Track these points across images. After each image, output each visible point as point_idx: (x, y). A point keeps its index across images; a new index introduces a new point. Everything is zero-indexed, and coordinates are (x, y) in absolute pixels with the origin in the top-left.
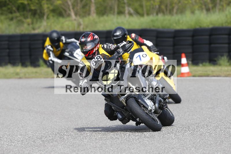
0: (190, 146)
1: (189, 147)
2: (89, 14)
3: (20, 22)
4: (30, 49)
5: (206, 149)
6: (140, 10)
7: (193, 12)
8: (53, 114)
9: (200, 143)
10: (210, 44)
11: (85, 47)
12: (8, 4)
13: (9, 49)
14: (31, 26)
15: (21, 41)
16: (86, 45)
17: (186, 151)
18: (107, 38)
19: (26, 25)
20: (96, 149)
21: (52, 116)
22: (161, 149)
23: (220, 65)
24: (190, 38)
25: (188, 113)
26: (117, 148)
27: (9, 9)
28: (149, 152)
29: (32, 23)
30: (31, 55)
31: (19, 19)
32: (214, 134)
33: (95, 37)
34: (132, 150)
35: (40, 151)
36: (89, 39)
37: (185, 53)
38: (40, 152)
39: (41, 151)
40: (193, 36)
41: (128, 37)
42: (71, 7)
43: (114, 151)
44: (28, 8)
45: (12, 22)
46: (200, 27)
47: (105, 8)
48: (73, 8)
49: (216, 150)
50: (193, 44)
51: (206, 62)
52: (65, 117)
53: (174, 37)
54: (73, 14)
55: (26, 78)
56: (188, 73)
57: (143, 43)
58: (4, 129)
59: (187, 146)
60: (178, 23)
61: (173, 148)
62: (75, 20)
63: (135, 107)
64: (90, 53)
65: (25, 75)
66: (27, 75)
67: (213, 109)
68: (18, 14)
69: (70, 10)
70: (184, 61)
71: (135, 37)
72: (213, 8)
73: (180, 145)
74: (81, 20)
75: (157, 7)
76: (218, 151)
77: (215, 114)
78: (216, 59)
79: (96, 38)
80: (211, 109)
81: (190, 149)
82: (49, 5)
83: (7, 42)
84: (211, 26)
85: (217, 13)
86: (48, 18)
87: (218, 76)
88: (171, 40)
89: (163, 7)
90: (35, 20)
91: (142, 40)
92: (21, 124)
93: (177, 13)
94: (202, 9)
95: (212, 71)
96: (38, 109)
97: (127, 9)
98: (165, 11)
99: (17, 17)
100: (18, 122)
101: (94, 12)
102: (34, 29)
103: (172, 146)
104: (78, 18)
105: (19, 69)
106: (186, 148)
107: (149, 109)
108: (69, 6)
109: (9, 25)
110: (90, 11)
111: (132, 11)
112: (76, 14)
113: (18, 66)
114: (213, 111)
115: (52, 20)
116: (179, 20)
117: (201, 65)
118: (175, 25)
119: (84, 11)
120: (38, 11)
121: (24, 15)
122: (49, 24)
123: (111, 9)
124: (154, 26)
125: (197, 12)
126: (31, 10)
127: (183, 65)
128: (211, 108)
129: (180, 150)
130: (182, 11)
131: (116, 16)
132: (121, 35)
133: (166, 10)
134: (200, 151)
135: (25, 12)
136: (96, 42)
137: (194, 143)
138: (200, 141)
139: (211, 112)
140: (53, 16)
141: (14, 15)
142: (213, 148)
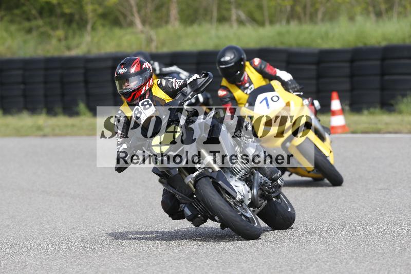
0: (346, 256)
1: (345, 259)
2: (167, 22)
3: (45, 37)
4: (62, 83)
5: (375, 262)
6: (257, 15)
7: (352, 19)
8: (103, 199)
9: (364, 252)
10: (383, 74)
11: (126, 84)
12: (23, 5)
13: (24, 83)
14: (64, 43)
15: (46, 69)
16: (127, 80)
17: (340, 266)
18: (198, 64)
19: (54, 42)
20: (179, 262)
21: (101, 203)
22: (295, 261)
23: (400, 112)
24: (347, 65)
25: (344, 198)
26: (217, 261)
27: (24, 12)
28: (274, 267)
29: (66, 38)
30: (63, 95)
31: (42, 30)
32: (389, 236)
33: (144, 66)
34: (244, 265)
35: (79, 266)
36: (133, 70)
37: (338, 91)
38: (80, 268)
39: (81, 266)
40: (352, 61)
41: (247, 63)
42: (135, 9)
43: (212, 266)
44: (58, 11)
45: (29, 37)
46: (365, 44)
47: (196, 11)
48: (139, 11)
49: (393, 264)
50: (352, 76)
51: (375, 107)
52: (125, 204)
53: (318, 63)
54: (138, 22)
55: (55, 135)
56: (343, 127)
57: (274, 74)
58: (15, 225)
59: (342, 257)
60: (325, 37)
61: (316, 261)
62: (142, 32)
63: (212, 195)
64: (134, 95)
65: (53, 130)
66: (57, 131)
67: (387, 190)
68: (40, 22)
69: (133, 15)
70: (336, 105)
71: (259, 63)
72: (387, 11)
73: (328, 255)
74: (152, 33)
75: (289, 9)
76: (397, 266)
77: (391, 200)
78: (392, 102)
79: (146, 68)
80: (383, 191)
81: (347, 263)
82: (97, 7)
83: (20, 72)
84: (384, 44)
85: (395, 19)
86: (93, 29)
87: (396, 133)
88: (314, 67)
89: (299, 9)
90: (70, 33)
91: (272, 70)
92: (47, 217)
93: (323, 20)
94: (368, 13)
95: (387, 124)
96: (75, 191)
97: (234, 13)
98: (302, 15)
99: (38, 27)
100: (41, 215)
101: (176, 19)
102: (69, 48)
103: (314, 256)
104: (147, 28)
105: (42, 120)
106: (340, 260)
107: (237, 199)
108: (131, 7)
109: (25, 42)
110: (168, 16)
111: (243, 16)
112: (144, 22)
113: (40, 113)
114: (387, 195)
115: (101, 31)
116: (327, 33)
117: (366, 112)
118: (319, 41)
119: (158, 17)
120: (77, 17)
121: (51, 23)
122: (96, 40)
123: (207, 13)
124: (282, 43)
125: (359, 18)
126: (63, 15)
127: (334, 113)
128: (384, 189)
129: (328, 264)
130: (332, 16)
131: (215, 24)
132: (233, 60)
133: (305, 14)
134: (365, 265)
135: (53, 19)
136: (147, 74)
137: (353, 252)
138: (364, 248)
139: (385, 197)
140: (103, 26)
141: (34, 23)
142: (388, 261)
